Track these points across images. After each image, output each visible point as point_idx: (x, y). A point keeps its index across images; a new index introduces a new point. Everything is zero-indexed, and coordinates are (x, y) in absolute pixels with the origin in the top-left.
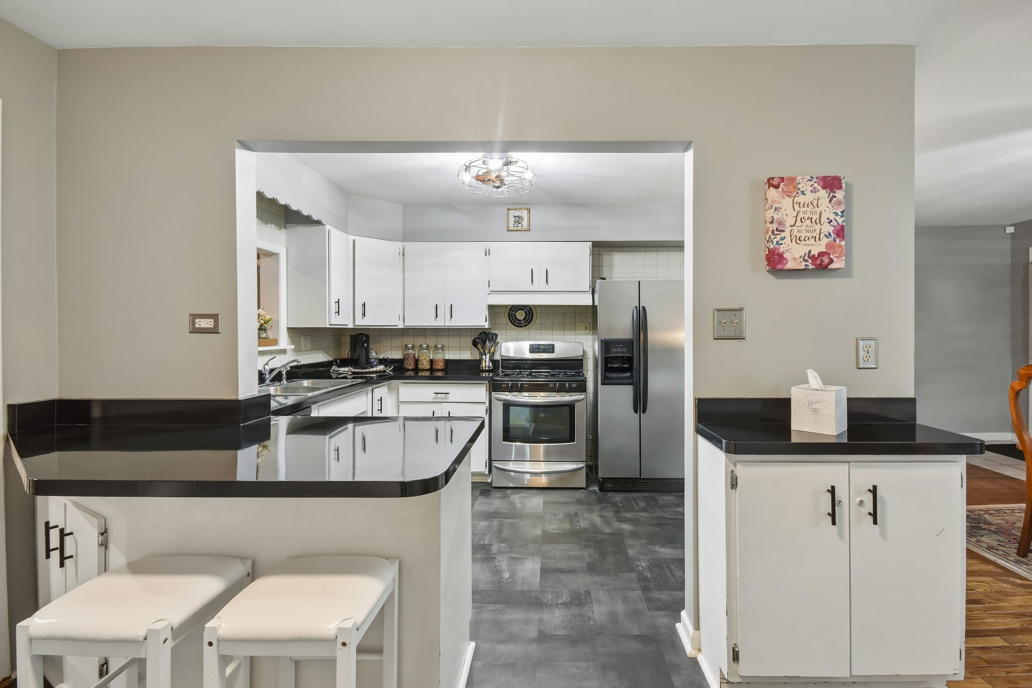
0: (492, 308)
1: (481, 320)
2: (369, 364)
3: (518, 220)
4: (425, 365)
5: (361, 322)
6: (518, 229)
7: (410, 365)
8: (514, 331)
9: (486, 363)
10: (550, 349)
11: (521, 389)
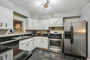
0: (49, 27)
1: (48, 29)
2: (36, 34)
3: (52, 16)
4: (42, 34)
5: (34, 29)
6: (52, 17)
7: (40, 34)
8: (52, 30)
9: (49, 34)
10: (57, 33)
11: (52, 38)
